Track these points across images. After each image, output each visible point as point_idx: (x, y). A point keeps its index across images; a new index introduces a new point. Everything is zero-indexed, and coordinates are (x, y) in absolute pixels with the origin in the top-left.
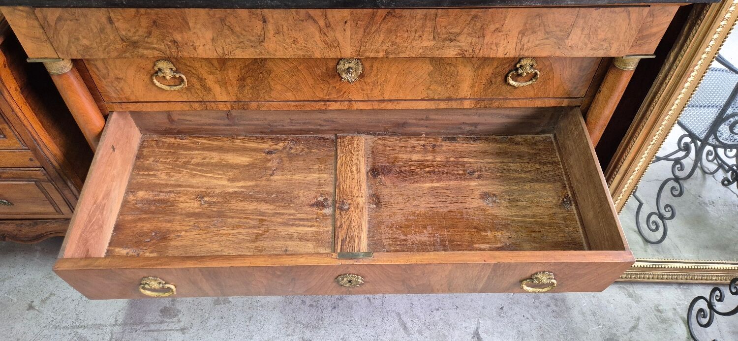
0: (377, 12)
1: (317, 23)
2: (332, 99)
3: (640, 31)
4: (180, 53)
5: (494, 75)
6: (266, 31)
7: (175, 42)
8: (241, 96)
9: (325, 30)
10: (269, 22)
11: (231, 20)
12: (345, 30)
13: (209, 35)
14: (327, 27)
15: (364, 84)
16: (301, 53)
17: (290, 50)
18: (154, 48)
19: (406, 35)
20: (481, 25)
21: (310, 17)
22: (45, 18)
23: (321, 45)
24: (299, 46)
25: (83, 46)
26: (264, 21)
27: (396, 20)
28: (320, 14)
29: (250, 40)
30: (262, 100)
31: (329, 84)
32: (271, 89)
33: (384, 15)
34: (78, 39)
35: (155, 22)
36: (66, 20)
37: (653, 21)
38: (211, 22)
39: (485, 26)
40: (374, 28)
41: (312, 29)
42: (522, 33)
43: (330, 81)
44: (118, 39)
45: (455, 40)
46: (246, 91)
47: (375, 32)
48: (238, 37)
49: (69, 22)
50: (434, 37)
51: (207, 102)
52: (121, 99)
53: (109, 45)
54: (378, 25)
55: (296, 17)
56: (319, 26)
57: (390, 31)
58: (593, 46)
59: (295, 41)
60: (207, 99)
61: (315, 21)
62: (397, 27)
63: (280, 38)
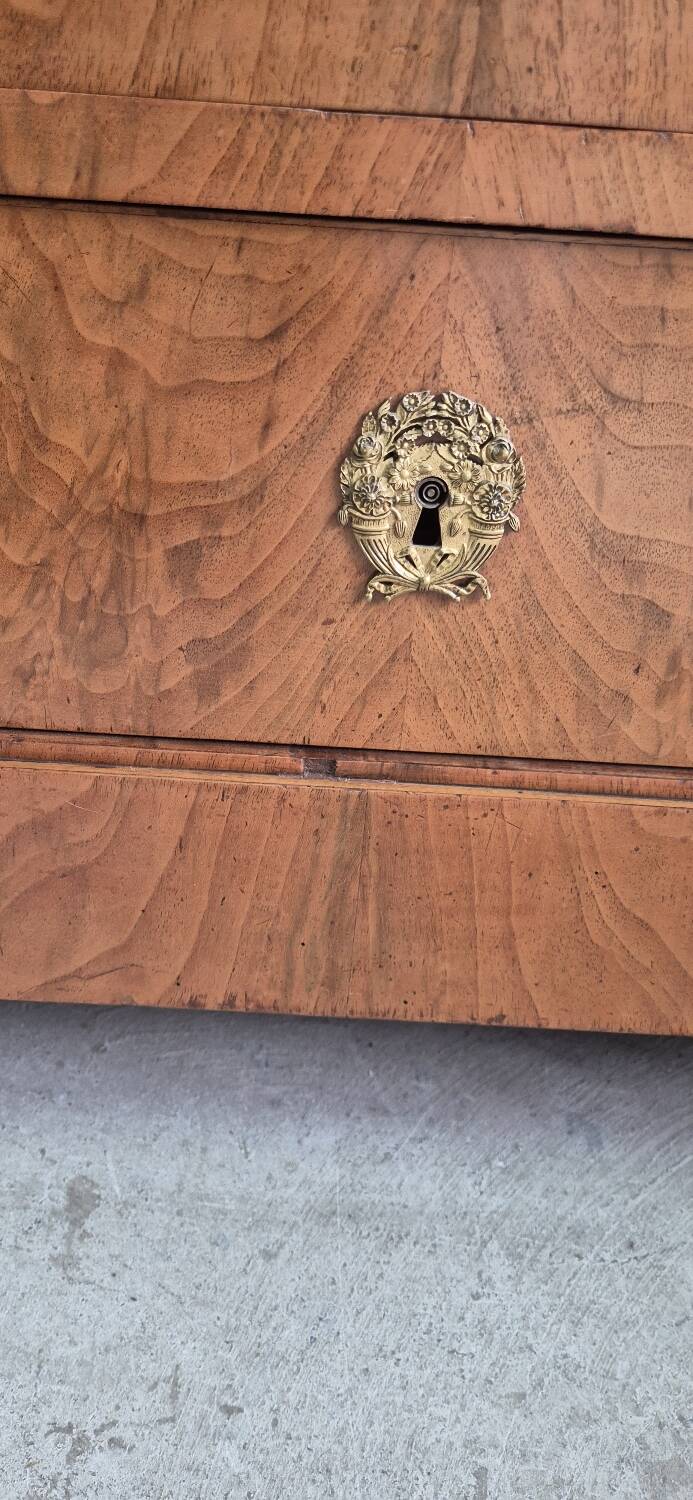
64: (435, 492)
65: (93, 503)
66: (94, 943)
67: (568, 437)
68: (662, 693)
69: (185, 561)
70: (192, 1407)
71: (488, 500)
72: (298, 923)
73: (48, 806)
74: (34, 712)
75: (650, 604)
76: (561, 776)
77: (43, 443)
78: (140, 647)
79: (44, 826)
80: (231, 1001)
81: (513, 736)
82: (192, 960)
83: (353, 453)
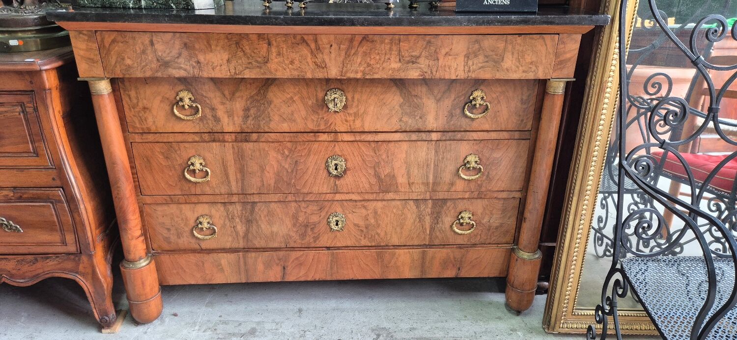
1: (310, 46)
2: (321, 131)
3: (557, 56)
5: (454, 107)
6: (270, 53)
7: (198, 62)
8: (244, 126)
9: (315, 53)
10: (273, 45)
12: (331, 53)
13: (225, 56)
14: (317, 50)
15: (347, 115)
16: (296, 74)
17: (288, 70)
19: (378, 57)
20: (434, 49)
21: (304, 42)
22: (102, 40)
23: (312, 66)
24: (295, 67)
26: (269, 44)
27: (369, 44)
28: (312, 40)
29: (257, 61)
30: (262, 131)
31: (319, 115)
32: (270, 120)
33: (360, 40)
34: (123, 59)
35: (185, 44)
36: (118, 42)
37: (565, 48)
38: (228, 44)
39: (438, 50)
40: (353, 51)
41: (305, 51)
42: (468, 57)
43: (320, 111)
44: (155, 59)
45: (416, 62)
46: (249, 121)
47: (354, 54)
48: (248, 58)
49: (120, 44)
50: (400, 60)
51: (215, 133)
52: (143, 129)
53: (147, 65)
54: (356, 48)
55: (294, 41)
56: (311, 49)
57: (365, 54)
58: (524, 68)
59: (292, 62)
60: (215, 129)
61: (308, 44)
62: (371, 50)
63: (281, 59)
64: (337, 221)
65: (303, 225)
66: (302, 272)
67: (350, 216)
68: (365, 238)
69: (312, 229)
70: (318, 328)
71: (343, 221)
72: (327, 268)
73: (297, 256)
74: (296, 246)
75: (361, 230)
76: (355, 248)
77: (298, 220)
78: (308, 238)
79: (297, 259)
80: (319, 279)
81: (349, 244)
82: (314, 274)
83: (329, 218)
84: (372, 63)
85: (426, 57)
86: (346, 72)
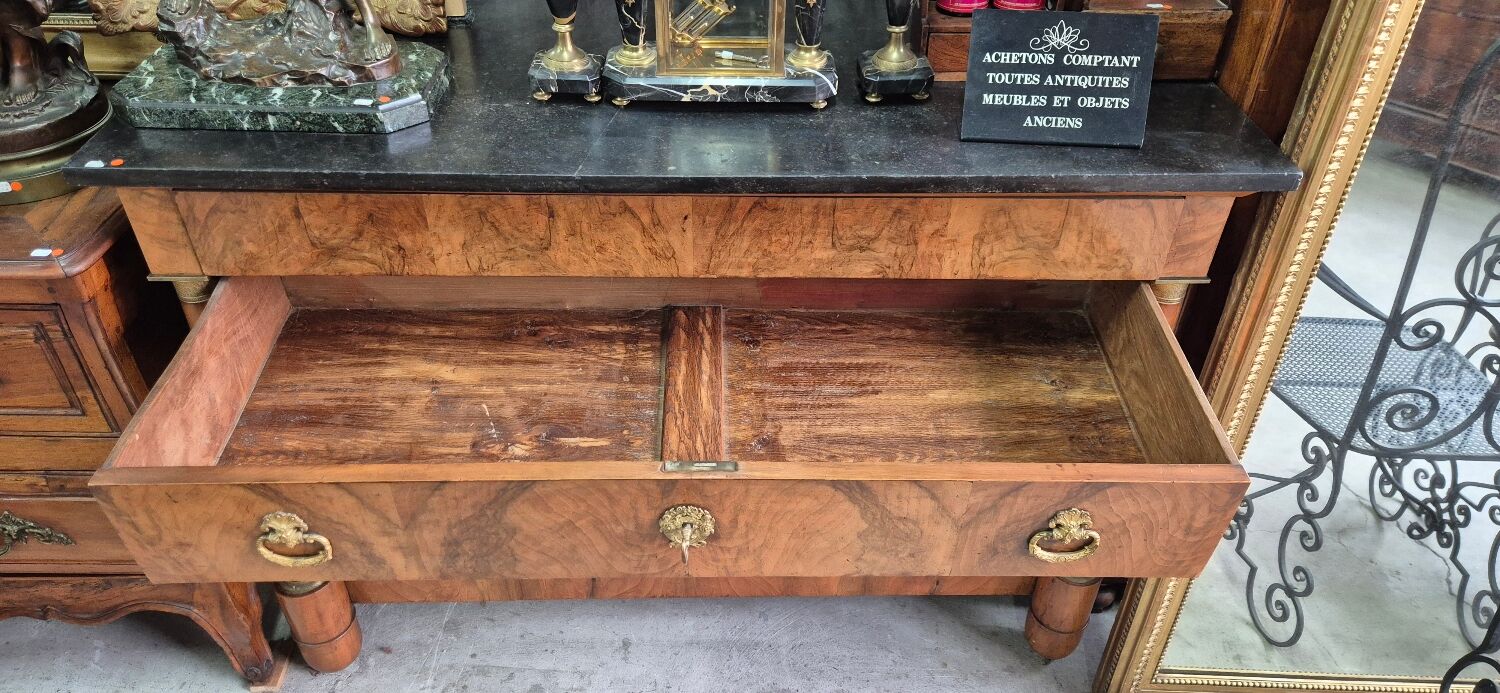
0: (737, 201)
1: (639, 219)
3: (1176, 238)
4: (406, 267)
6: (553, 231)
7: (400, 248)
9: (652, 230)
10: (559, 216)
11: (497, 212)
12: (684, 230)
13: (458, 237)
14: (654, 225)
16: (610, 269)
17: (593, 263)
18: (365, 259)
19: (786, 239)
20: (909, 224)
21: (627, 209)
22: (190, 209)
23: (644, 255)
24: (607, 256)
25: (246, 254)
26: (551, 215)
27: (769, 215)
28: (644, 204)
29: (526, 247)
33: (749, 206)
34: (239, 243)
35: (370, 216)
36: (225, 212)
37: (1194, 222)
38: (463, 216)
39: (917, 226)
40: (732, 228)
41: (630, 228)
42: (980, 239)
44: (306, 243)
45: (869, 249)
47: (733, 233)
48: (506, 240)
49: (230, 216)
50: (833, 244)
53: (289, 254)
54: (740, 222)
56: (642, 225)
57: (758, 233)
58: (1102, 261)
59: (601, 248)
61: (635, 216)
62: (771, 226)
63: (577, 242)
84: (772, 249)
85: (891, 240)
86: (718, 265)
